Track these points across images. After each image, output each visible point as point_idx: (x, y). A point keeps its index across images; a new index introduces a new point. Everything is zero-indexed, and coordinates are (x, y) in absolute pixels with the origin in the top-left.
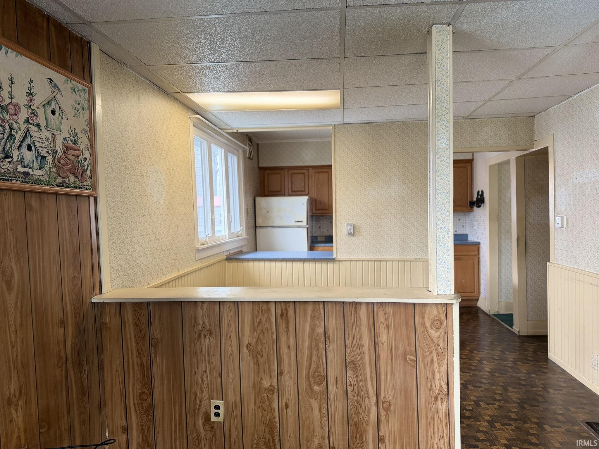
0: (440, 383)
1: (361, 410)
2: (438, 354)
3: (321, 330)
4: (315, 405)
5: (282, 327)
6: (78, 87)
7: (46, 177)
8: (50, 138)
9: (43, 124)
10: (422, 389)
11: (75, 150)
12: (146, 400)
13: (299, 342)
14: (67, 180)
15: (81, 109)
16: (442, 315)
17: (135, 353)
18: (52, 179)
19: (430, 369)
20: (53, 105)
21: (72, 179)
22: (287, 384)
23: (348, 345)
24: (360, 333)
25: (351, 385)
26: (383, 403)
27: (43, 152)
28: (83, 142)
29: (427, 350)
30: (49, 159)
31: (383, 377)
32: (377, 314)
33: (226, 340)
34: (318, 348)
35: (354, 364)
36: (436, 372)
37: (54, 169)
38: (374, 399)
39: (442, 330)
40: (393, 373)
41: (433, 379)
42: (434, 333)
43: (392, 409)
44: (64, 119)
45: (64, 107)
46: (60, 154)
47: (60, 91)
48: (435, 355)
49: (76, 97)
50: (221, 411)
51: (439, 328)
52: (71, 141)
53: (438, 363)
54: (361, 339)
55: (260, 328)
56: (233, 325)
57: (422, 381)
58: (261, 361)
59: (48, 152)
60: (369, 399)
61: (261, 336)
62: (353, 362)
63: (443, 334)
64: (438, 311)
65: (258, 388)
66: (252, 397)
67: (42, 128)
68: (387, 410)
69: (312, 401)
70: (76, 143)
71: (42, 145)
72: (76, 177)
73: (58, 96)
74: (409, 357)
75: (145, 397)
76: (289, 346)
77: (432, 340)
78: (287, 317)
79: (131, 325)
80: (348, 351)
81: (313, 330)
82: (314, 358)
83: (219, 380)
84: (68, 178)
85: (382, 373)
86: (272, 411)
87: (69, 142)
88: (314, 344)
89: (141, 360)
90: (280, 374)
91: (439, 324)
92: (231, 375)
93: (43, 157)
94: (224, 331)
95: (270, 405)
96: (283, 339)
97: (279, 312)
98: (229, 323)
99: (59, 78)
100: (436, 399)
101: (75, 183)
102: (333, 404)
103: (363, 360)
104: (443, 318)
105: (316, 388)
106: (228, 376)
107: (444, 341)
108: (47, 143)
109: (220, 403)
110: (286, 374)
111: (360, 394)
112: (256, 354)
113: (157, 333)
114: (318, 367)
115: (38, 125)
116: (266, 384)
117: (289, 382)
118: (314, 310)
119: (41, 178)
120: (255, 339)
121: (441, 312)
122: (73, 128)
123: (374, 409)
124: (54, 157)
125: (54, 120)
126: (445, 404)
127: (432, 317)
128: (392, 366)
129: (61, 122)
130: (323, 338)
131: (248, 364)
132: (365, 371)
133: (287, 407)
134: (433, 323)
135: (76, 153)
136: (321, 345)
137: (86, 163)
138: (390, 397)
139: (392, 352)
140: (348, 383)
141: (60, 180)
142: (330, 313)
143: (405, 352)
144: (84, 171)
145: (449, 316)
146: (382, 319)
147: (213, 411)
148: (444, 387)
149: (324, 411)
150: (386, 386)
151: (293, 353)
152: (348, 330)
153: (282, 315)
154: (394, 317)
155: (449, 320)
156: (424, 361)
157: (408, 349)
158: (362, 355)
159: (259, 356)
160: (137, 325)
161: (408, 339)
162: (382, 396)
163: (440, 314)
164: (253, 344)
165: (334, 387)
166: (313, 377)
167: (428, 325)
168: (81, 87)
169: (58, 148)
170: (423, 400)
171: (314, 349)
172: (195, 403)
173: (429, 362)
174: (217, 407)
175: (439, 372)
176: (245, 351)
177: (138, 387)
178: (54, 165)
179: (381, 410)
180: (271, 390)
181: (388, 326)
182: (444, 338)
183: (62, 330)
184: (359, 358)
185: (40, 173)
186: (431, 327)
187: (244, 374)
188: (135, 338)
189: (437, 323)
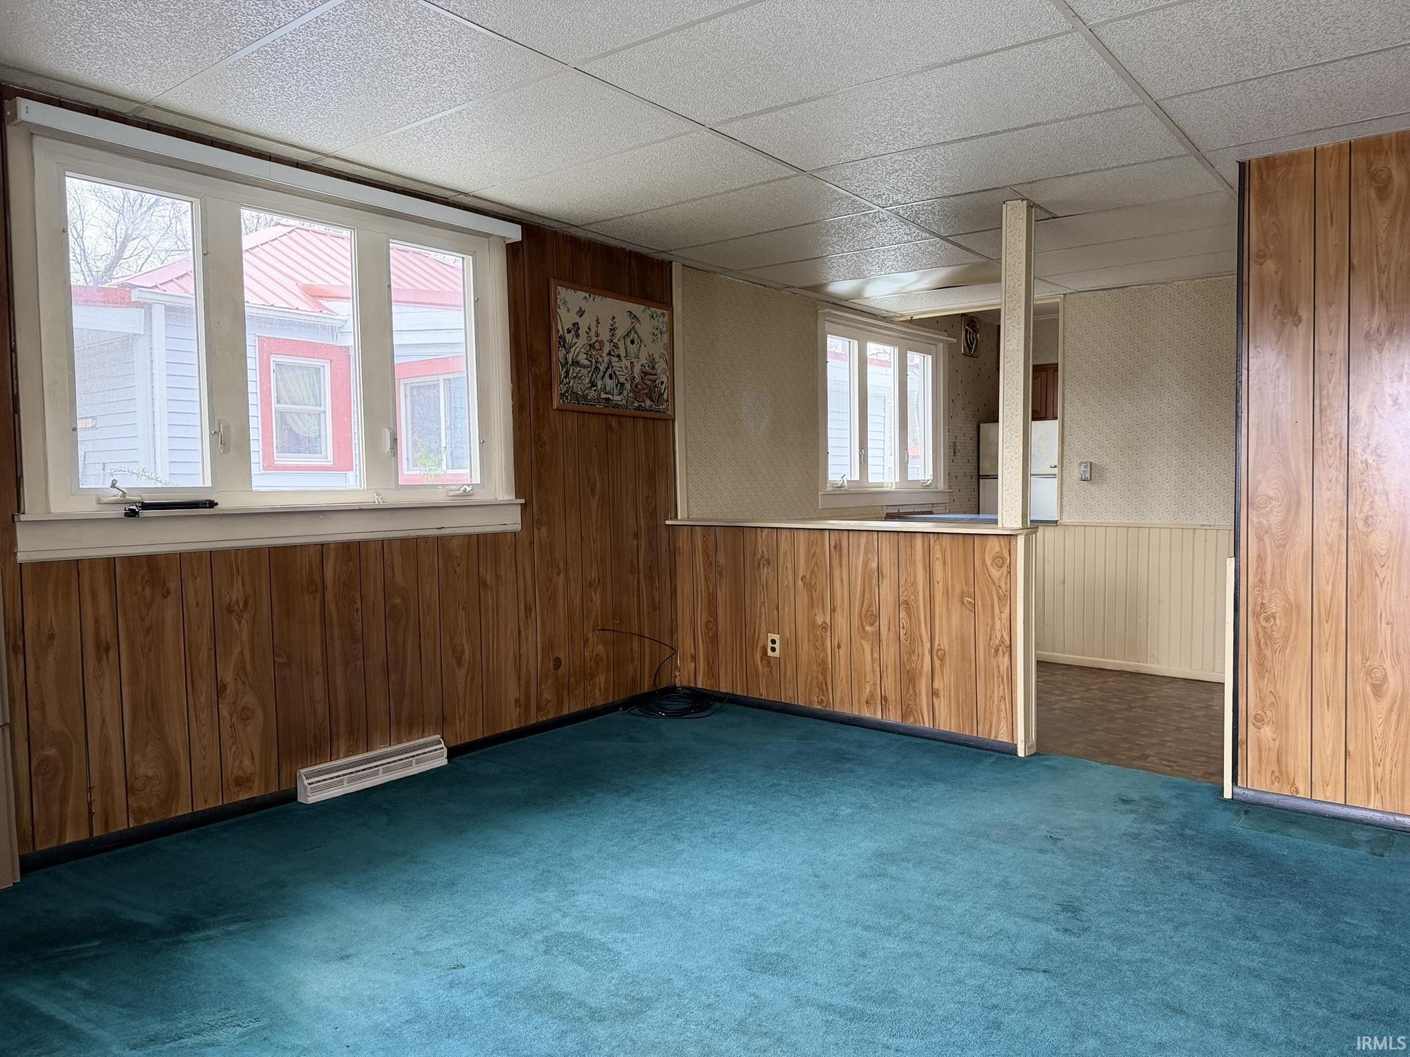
0: (1002, 633)
1: (914, 657)
2: (999, 598)
3: (874, 565)
4: (867, 647)
5: (836, 561)
6: (656, 313)
7: (624, 401)
8: (629, 366)
9: (623, 354)
10: (981, 639)
11: (652, 375)
12: (712, 629)
13: (853, 577)
14: (643, 404)
15: (659, 334)
16: (1004, 551)
17: (703, 580)
18: (630, 403)
19: (990, 614)
20: (633, 335)
21: (648, 403)
22: (839, 621)
23: (902, 582)
24: (915, 569)
25: (903, 628)
26: (938, 650)
27: (622, 380)
28: (661, 365)
29: (987, 593)
30: (628, 386)
31: (937, 621)
32: (933, 549)
33: (783, 571)
34: (871, 585)
35: (907, 604)
36: (997, 618)
37: (631, 395)
38: (927, 646)
39: (1005, 569)
40: (949, 617)
41: (993, 627)
42: (995, 573)
43: (947, 658)
44: (643, 346)
45: (642, 335)
46: (637, 380)
47: (638, 320)
48: (996, 599)
49: (655, 323)
50: (777, 646)
51: (1001, 567)
52: (649, 366)
53: (1000, 609)
54: (915, 577)
55: (814, 560)
56: (789, 555)
57: (981, 629)
58: (815, 595)
59: (627, 380)
60: (922, 645)
61: (816, 569)
62: (906, 602)
63: (1005, 574)
64: (1001, 547)
65: (812, 624)
66: (806, 633)
67: (622, 358)
68: (942, 659)
69: (864, 642)
70: (653, 368)
71: (621, 373)
72: (652, 401)
73: (637, 326)
74: (966, 599)
75: (711, 626)
76: (842, 580)
77: (993, 581)
78: (841, 550)
79: (701, 552)
80: (902, 589)
81: (866, 564)
82: (867, 596)
83: (776, 612)
84: (644, 402)
85: (937, 616)
86: (825, 650)
87: (647, 368)
88: (867, 580)
89: (708, 588)
90: (833, 610)
91: (1001, 562)
92: (787, 609)
93: (623, 384)
94: (781, 562)
95: (823, 644)
96: (837, 573)
97: (833, 544)
98: (786, 553)
99: (637, 309)
100: (997, 651)
101: (650, 406)
102: (885, 648)
103: (916, 601)
104: (1006, 555)
105: (868, 628)
106: (784, 610)
107: (1006, 583)
108: (626, 371)
109: (776, 637)
110: (839, 611)
111: (913, 639)
112: (810, 587)
113: (722, 559)
114: (870, 606)
115: (619, 356)
116: (819, 620)
117: (841, 620)
118: (867, 542)
119: (620, 403)
120: (809, 571)
121: (1003, 547)
122: (650, 354)
123: (927, 658)
124: (632, 383)
125: (633, 349)
126: (1007, 658)
127: (993, 553)
128: (948, 609)
129: (639, 350)
130: (876, 574)
131: (802, 599)
132: (919, 613)
133: (839, 647)
134: (994, 560)
135: (652, 377)
136: (874, 581)
137: (663, 387)
138: (945, 646)
139: (948, 592)
140: (901, 626)
141: (636, 404)
142: (884, 546)
143: (963, 592)
144: (661, 395)
145: (1012, 552)
146: (938, 555)
147: (770, 645)
148: (1007, 638)
149: (876, 655)
150: (941, 632)
151: (846, 589)
152: (902, 565)
153: (835, 547)
154: (951, 553)
155: (1012, 557)
156: (983, 605)
157: (966, 590)
158: (916, 594)
159: (813, 590)
160: (705, 551)
161: (967, 579)
162: (937, 643)
163: (1002, 549)
164: (808, 577)
165: (887, 629)
166: (865, 616)
167: (988, 562)
168: (659, 311)
169: (636, 375)
170: (982, 652)
171: (866, 585)
172: (754, 635)
173: (989, 607)
174: (773, 642)
175: (1000, 619)
176: (800, 583)
177: (705, 615)
178: (632, 390)
179: (935, 658)
180: (824, 627)
181: (944, 563)
182: (1006, 578)
183: (635, 542)
184: (912, 597)
185: (619, 398)
186: (992, 565)
187: (799, 610)
188: (704, 563)
189: (1001, 561)
